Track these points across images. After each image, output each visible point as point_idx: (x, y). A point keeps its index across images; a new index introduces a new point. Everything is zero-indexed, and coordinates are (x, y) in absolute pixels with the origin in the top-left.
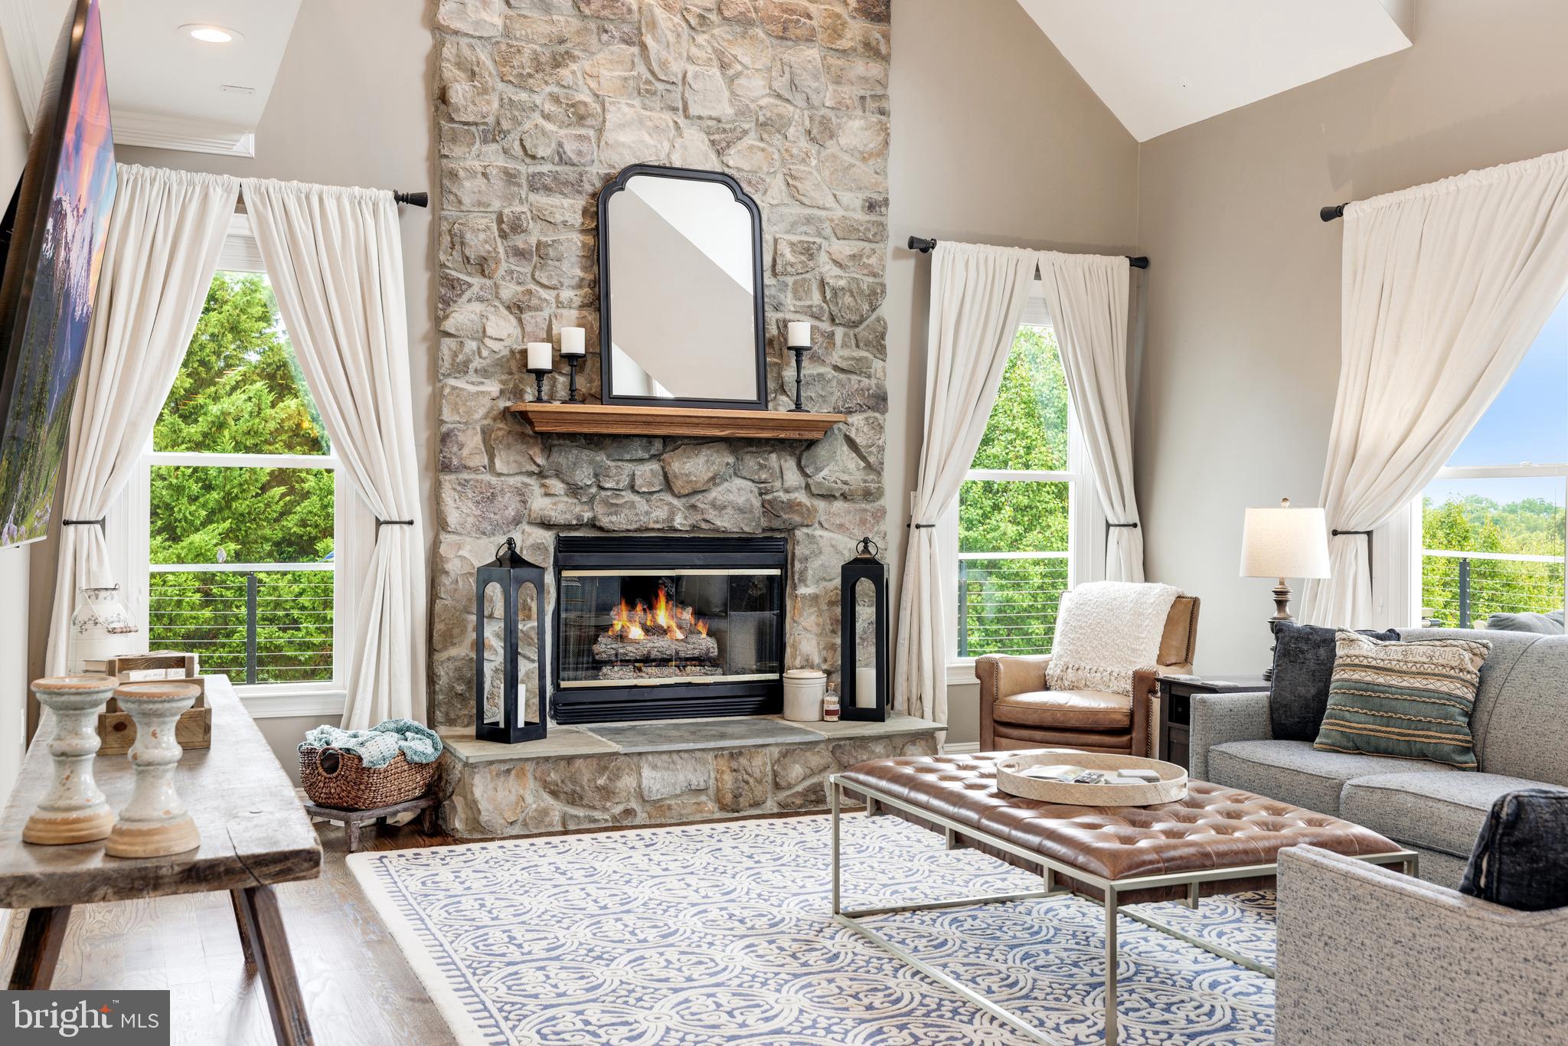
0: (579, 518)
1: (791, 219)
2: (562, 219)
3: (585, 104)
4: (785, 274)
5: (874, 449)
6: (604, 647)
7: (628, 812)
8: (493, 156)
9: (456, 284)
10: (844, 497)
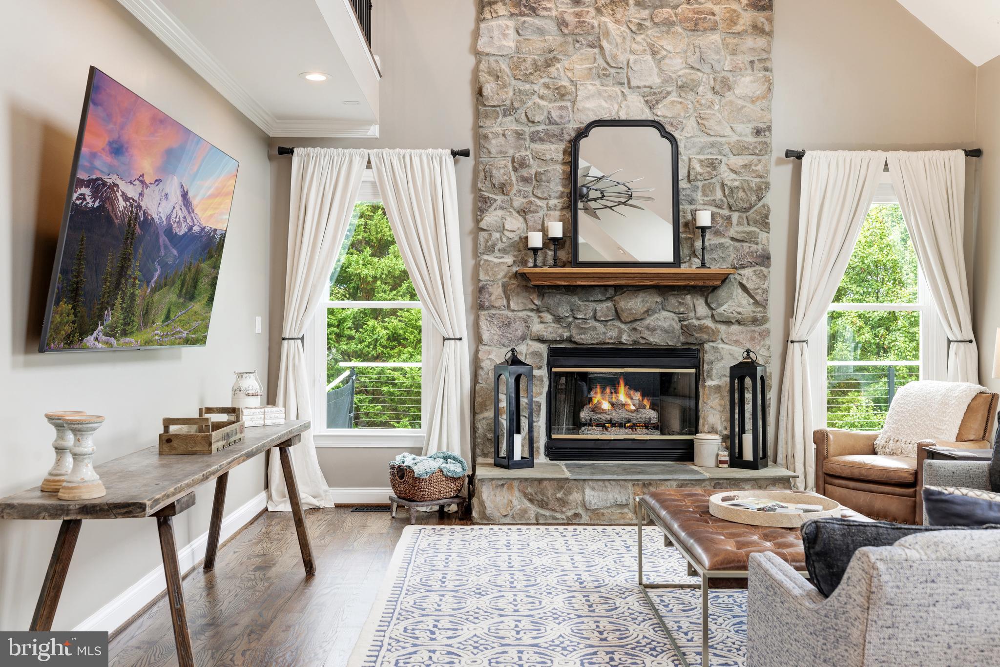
0: (561, 336)
1: (701, 145)
2: (550, 157)
3: (565, 87)
4: (696, 180)
5: (759, 291)
6: (584, 415)
7: (576, 515)
8: (509, 124)
9: (487, 200)
10: (739, 322)
